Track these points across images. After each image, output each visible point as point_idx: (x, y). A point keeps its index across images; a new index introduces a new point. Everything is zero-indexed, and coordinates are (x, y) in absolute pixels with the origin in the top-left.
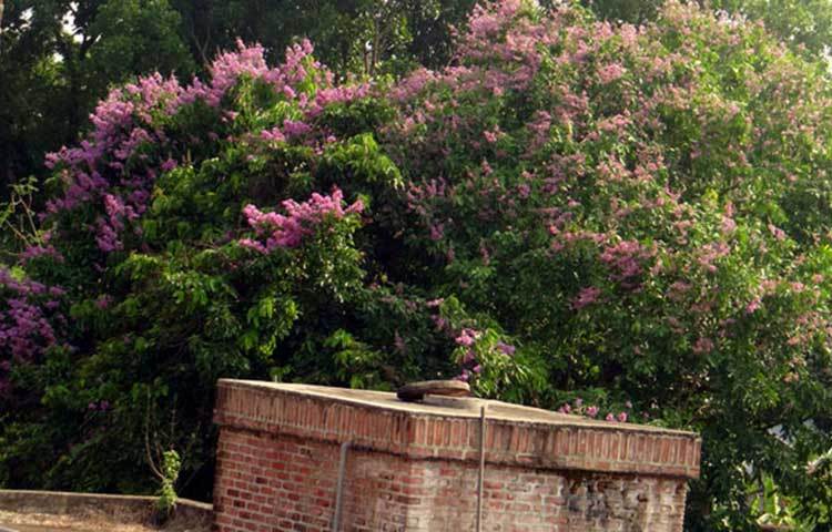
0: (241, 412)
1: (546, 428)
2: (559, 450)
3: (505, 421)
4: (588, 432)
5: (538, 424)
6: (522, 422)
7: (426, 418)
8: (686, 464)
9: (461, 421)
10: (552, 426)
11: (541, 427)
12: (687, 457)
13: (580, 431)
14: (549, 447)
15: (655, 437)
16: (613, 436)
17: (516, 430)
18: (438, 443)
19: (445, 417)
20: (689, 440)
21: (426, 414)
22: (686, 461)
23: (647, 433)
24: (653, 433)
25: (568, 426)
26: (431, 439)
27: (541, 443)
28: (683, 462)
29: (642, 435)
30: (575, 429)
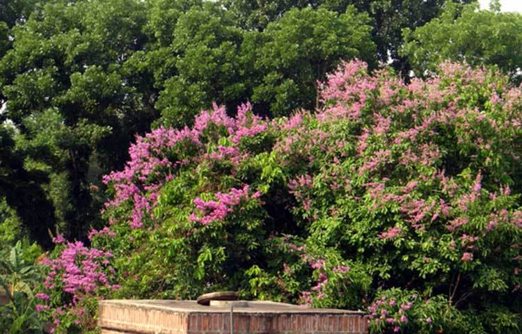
0: (110, 318)
1: (271, 315)
2: (280, 328)
3: (246, 313)
4: (297, 316)
5: (266, 314)
6: (256, 313)
7: (197, 315)
8: (359, 331)
9: (218, 315)
10: (275, 314)
11: (268, 316)
12: (359, 327)
13: (292, 316)
14: (274, 327)
15: (338, 316)
16: (312, 317)
17: (253, 318)
18: (205, 329)
19: (208, 313)
20: (360, 316)
21: (196, 313)
22: (359, 329)
23: (335, 314)
24: (338, 314)
25: (284, 313)
26: (199, 327)
27: (269, 324)
28: (357, 330)
29: (331, 316)
30: (289, 315)
